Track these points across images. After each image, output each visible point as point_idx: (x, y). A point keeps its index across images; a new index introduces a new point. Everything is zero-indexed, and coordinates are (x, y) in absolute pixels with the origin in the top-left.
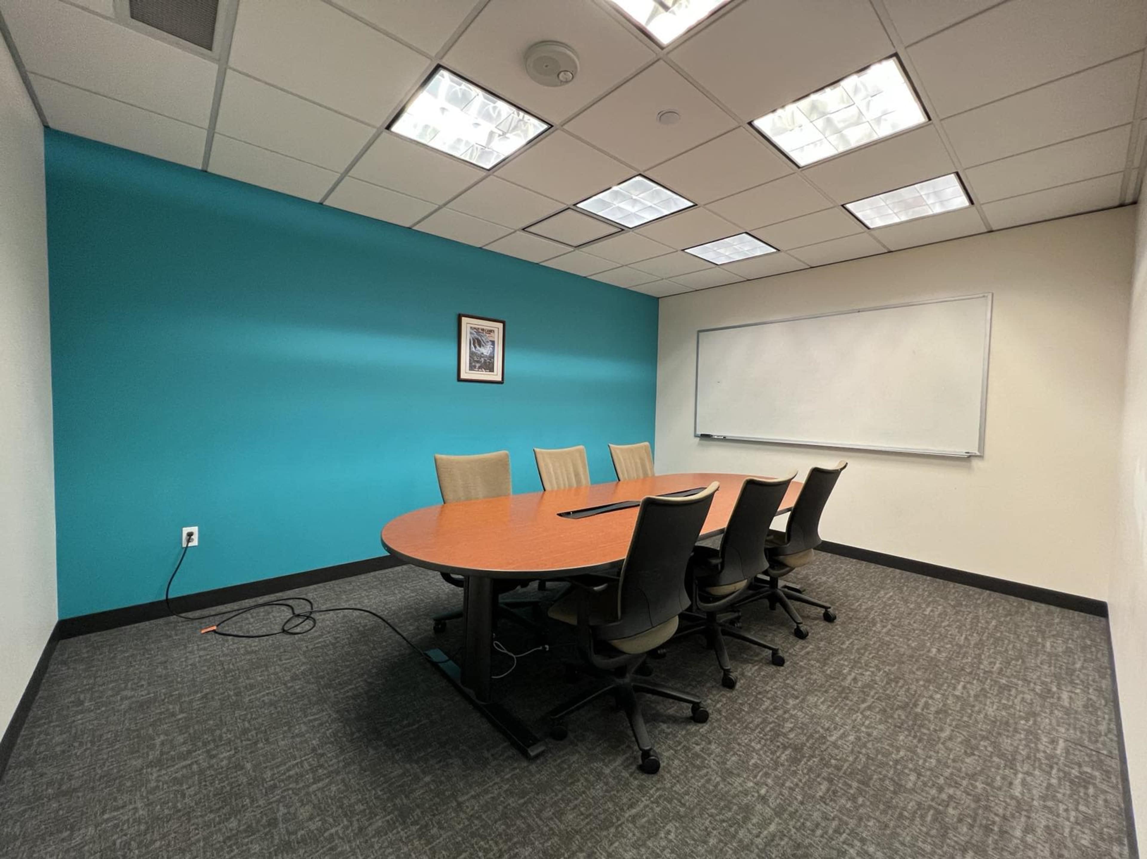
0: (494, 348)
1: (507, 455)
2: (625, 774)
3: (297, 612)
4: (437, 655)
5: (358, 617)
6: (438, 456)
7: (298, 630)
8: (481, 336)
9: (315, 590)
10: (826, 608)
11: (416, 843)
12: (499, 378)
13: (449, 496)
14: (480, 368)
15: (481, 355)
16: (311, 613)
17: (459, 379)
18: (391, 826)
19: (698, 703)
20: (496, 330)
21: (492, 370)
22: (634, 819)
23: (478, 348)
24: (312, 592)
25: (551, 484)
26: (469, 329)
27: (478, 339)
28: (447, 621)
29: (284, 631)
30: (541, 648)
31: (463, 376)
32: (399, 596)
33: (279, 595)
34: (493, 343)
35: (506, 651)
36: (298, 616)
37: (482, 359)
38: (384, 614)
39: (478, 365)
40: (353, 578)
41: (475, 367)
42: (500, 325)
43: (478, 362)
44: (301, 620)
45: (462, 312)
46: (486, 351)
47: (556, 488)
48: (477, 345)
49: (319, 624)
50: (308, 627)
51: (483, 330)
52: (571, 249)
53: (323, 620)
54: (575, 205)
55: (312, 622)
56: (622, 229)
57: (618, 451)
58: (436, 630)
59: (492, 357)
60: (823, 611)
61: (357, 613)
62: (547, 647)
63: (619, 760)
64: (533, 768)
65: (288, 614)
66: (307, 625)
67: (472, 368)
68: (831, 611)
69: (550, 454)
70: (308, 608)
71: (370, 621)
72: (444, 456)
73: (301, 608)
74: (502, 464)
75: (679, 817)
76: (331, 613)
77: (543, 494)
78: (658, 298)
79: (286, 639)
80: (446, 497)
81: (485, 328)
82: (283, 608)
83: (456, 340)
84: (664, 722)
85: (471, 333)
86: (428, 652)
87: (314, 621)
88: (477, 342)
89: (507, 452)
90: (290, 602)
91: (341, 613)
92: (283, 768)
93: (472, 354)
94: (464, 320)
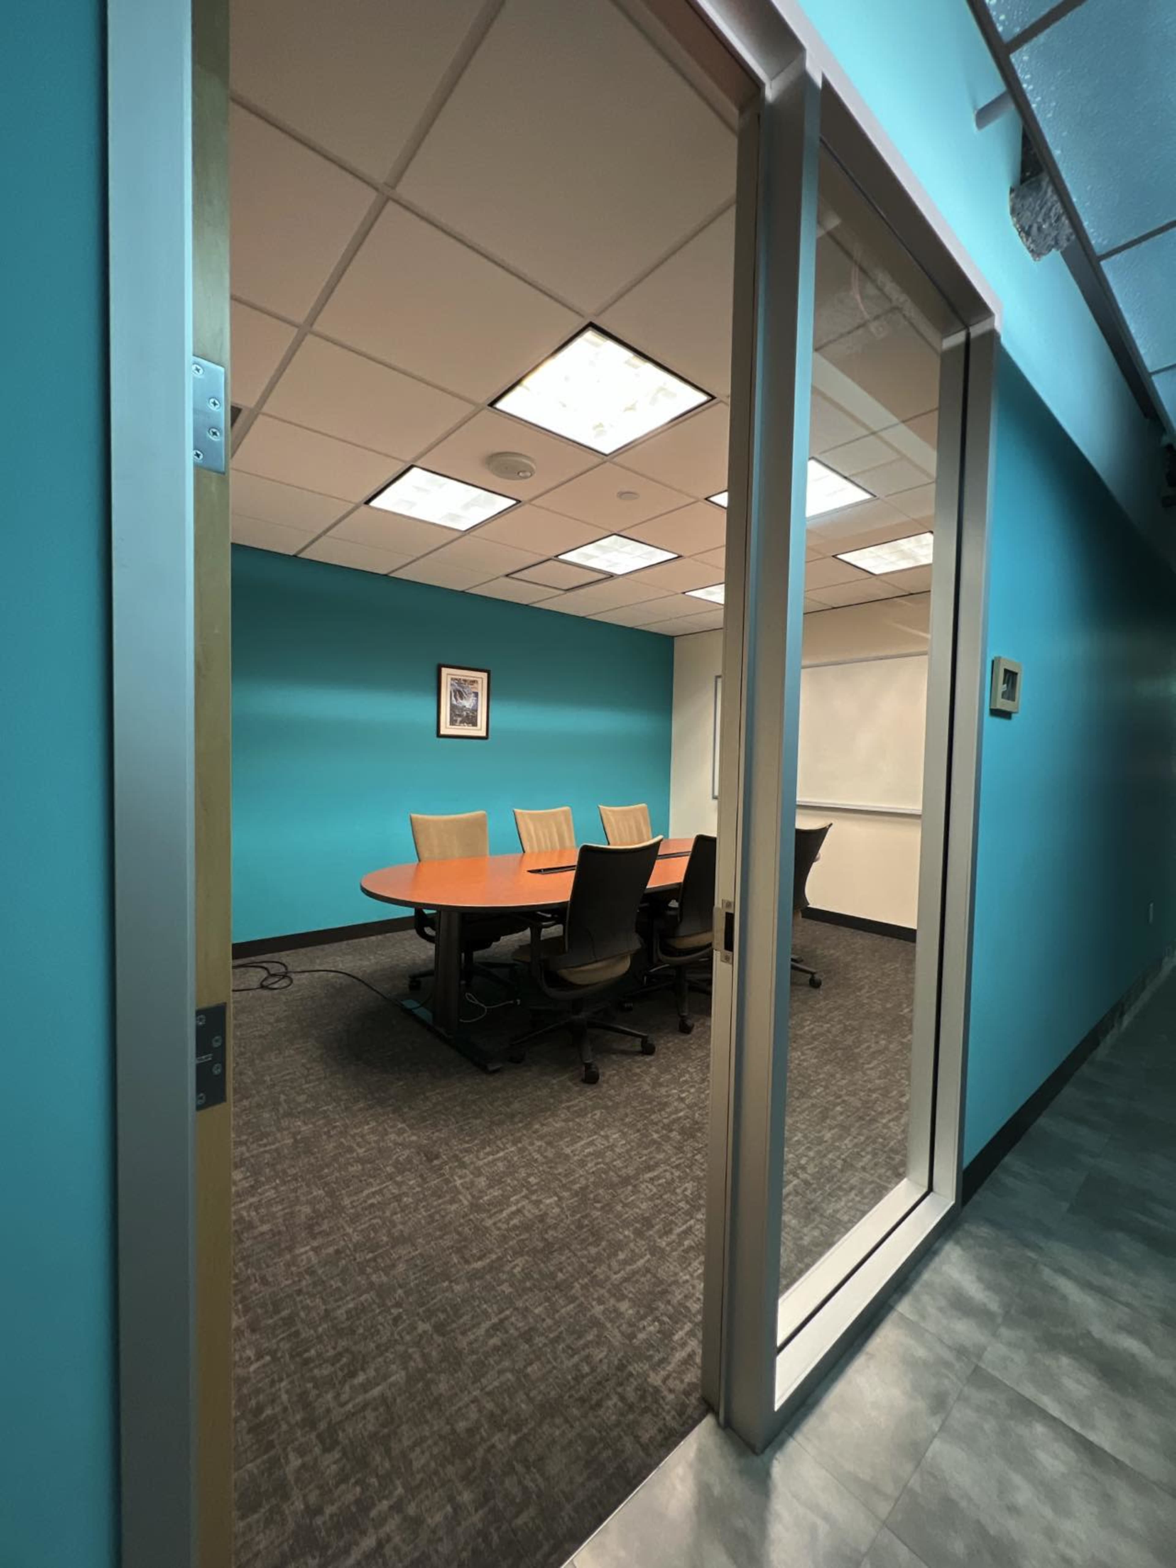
0: (477, 701)
1: (484, 816)
2: (569, 1084)
3: (272, 972)
4: (410, 1004)
5: (333, 978)
6: (414, 815)
7: (276, 986)
8: (463, 688)
9: (288, 955)
10: (812, 974)
11: (391, 1116)
12: (483, 733)
13: (425, 855)
14: (461, 722)
15: (463, 708)
16: (286, 973)
17: (439, 735)
18: (371, 1107)
19: (646, 1037)
20: (480, 681)
21: (475, 724)
22: (568, 1108)
23: (460, 700)
24: (286, 957)
25: (532, 847)
26: (449, 680)
27: (459, 691)
28: (422, 979)
29: (262, 987)
30: (512, 1002)
31: (442, 732)
32: (373, 961)
33: (253, 959)
34: (476, 694)
35: (477, 1002)
36: (274, 975)
37: (465, 713)
38: (360, 975)
39: (459, 719)
40: (326, 946)
41: (456, 721)
42: (484, 675)
43: (459, 716)
44: (277, 979)
45: (442, 662)
46: (468, 703)
47: (536, 849)
48: (458, 697)
49: (295, 982)
50: (284, 985)
51: (465, 681)
52: (562, 592)
53: (299, 980)
54: (557, 556)
55: (289, 982)
56: (611, 576)
57: (609, 813)
58: (411, 987)
59: (475, 710)
60: (809, 976)
61: (332, 974)
62: (518, 1001)
63: (566, 1076)
64: (491, 1079)
65: (264, 974)
66: (284, 983)
67: (453, 722)
68: (817, 977)
69: (529, 814)
70: (283, 969)
71: (346, 981)
72: (419, 816)
73: (275, 968)
74: (479, 824)
75: (606, 1107)
76: (307, 974)
77: (522, 857)
78: (673, 637)
79: (265, 992)
80: (421, 857)
81: (467, 678)
82: (259, 970)
83: (435, 692)
84: (614, 1053)
85: (452, 685)
86: (404, 1003)
87: (291, 981)
88: (458, 693)
89: (484, 812)
90: (264, 965)
91: (317, 974)
92: (279, 1075)
93: (453, 708)
94: (445, 671)
